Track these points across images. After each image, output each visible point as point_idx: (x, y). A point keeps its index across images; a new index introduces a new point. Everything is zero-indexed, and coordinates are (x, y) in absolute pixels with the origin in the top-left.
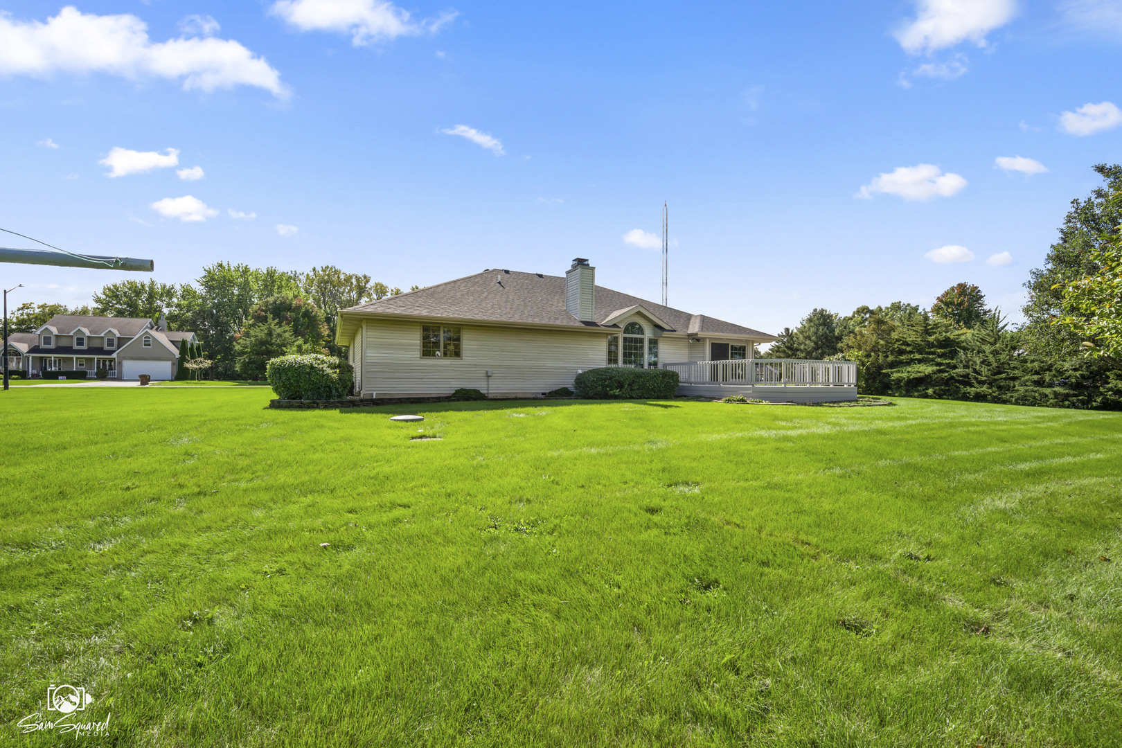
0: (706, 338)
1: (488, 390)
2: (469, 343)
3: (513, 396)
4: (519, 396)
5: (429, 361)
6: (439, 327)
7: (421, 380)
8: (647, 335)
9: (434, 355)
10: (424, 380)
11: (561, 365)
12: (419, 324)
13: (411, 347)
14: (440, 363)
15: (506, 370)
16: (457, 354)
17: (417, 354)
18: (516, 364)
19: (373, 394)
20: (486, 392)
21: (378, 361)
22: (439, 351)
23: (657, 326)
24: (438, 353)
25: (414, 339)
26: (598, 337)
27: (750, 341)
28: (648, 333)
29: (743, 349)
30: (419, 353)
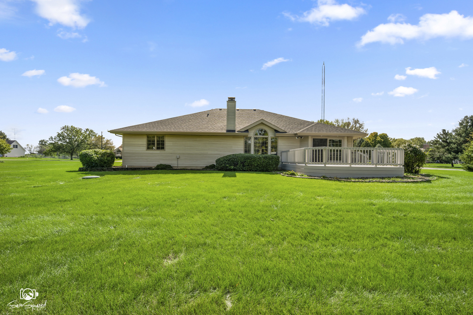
0: (309, 136)
1: (178, 165)
2: (168, 143)
3: (190, 168)
4: (193, 168)
5: (150, 151)
6: (155, 136)
7: (146, 160)
8: (270, 136)
9: (152, 149)
10: (148, 160)
11: (216, 152)
12: (146, 135)
13: (142, 145)
14: (155, 152)
15: (186, 155)
16: (163, 148)
17: (145, 148)
18: (192, 153)
19: (126, 166)
20: (177, 166)
21: (128, 152)
22: (155, 147)
23: (276, 131)
24: (154, 148)
25: (144, 141)
26: (238, 138)
27: (345, 136)
28: (270, 135)
29: (340, 141)
30: (146, 148)
